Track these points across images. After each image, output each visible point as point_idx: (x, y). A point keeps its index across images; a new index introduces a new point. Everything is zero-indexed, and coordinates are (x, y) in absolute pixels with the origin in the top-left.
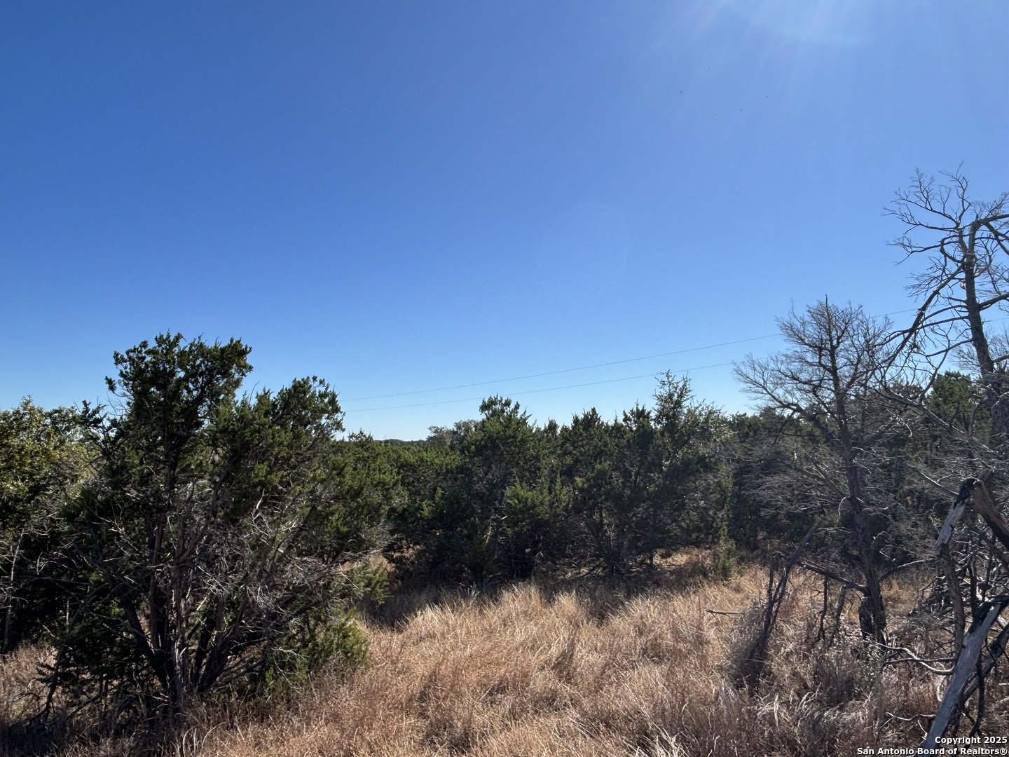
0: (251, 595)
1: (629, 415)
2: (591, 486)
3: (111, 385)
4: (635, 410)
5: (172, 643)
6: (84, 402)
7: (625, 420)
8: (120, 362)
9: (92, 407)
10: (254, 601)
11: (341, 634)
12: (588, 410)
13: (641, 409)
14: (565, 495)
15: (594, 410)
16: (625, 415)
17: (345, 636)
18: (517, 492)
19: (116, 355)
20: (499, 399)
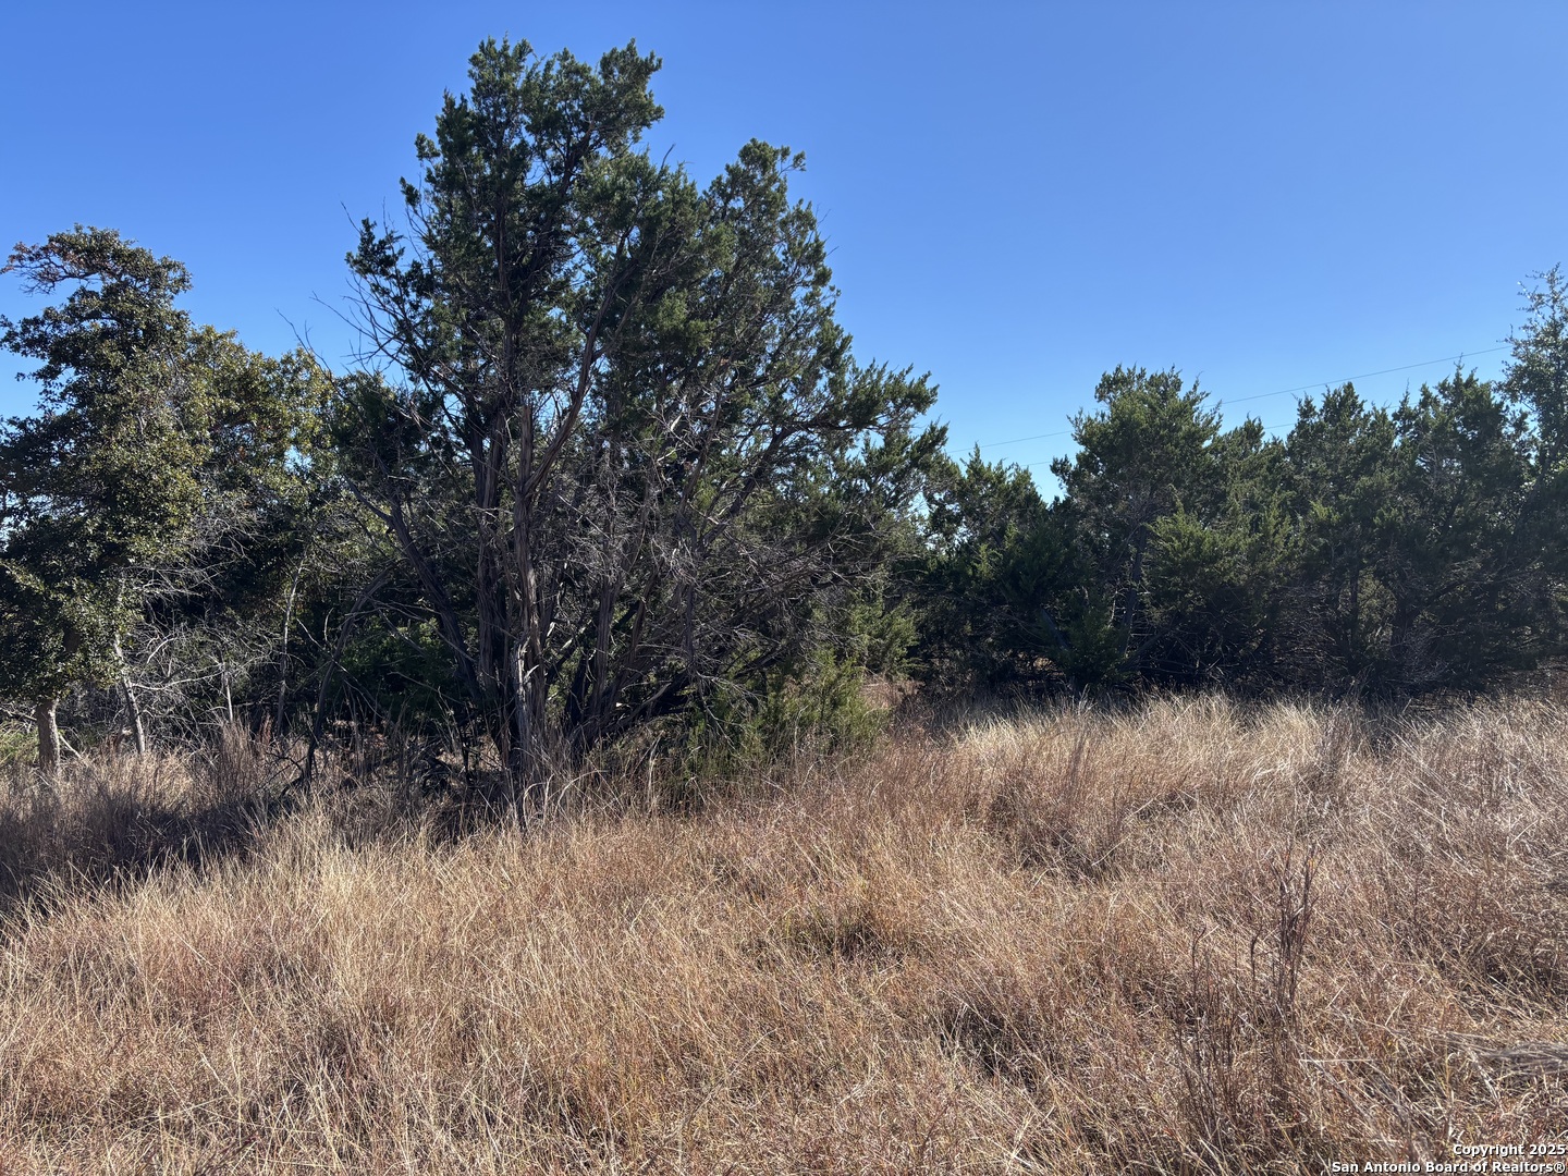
0: (657, 552)
1: (1435, 393)
2: (1346, 521)
3: (412, 196)
4: (1451, 381)
5: (512, 648)
6: (365, 223)
7: (1424, 404)
8: (427, 156)
9: (379, 235)
10: (662, 562)
11: (828, 701)
12: (1337, 385)
13: (1464, 379)
14: (1289, 535)
15: (1350, 386)
16: (1425, 391)
17: (835, 704)
18: (1178, 528)
19: (420, 141)
20: (1138, 372)
